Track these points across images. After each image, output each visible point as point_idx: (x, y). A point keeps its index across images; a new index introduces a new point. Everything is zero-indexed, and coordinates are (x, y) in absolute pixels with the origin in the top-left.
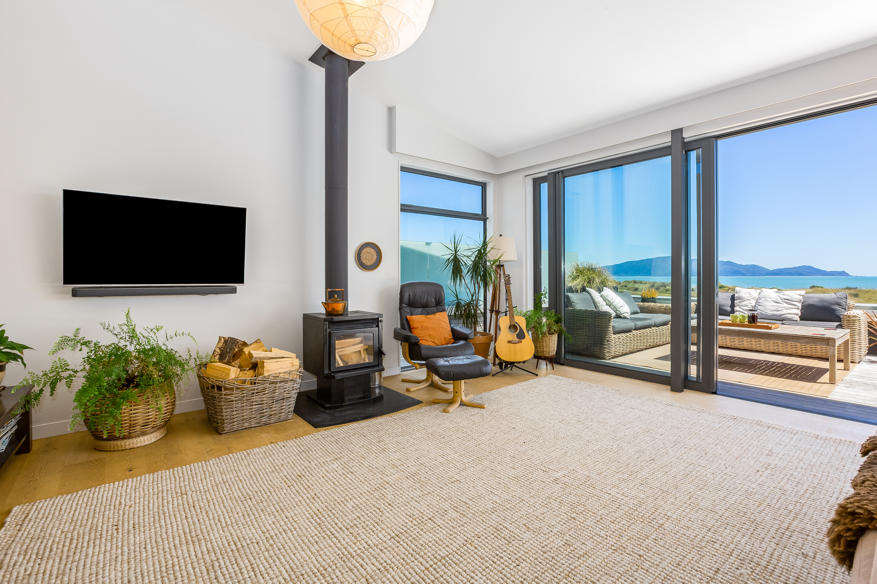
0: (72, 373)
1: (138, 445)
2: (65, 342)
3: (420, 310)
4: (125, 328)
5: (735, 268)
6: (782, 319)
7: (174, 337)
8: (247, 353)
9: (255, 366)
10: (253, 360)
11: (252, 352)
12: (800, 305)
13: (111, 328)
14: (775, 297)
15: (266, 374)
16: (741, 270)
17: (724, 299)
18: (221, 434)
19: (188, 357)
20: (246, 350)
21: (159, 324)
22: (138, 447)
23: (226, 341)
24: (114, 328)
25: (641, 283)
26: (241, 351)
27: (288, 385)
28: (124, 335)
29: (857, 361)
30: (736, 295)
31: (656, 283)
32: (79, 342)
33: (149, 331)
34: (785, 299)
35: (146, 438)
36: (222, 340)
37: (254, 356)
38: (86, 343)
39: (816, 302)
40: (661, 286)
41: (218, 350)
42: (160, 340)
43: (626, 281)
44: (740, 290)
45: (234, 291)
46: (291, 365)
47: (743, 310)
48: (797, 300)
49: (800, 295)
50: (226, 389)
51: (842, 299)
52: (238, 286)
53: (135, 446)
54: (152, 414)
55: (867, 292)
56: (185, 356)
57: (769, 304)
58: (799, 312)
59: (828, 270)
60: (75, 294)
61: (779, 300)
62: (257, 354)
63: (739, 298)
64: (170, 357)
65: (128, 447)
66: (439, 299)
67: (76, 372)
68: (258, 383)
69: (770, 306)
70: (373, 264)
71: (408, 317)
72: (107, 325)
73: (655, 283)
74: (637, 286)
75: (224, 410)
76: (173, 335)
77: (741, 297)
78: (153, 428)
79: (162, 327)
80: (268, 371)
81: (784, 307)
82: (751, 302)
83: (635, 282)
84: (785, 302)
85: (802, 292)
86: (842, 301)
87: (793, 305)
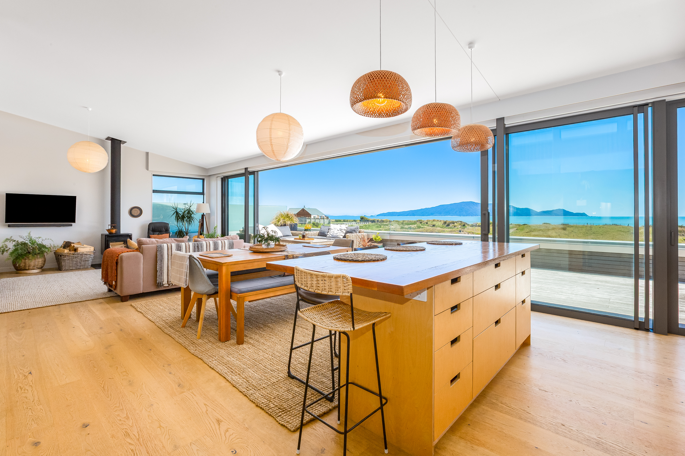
0: (9, 249)
1: (32, 272)
2: (7, 240)
3: (158, 233)
4: (28, 237)
7: (45, 240)
8: (73, 246)
9: (76, 250)
10: (75, 248)
11: (75, 245)
12: (344, 232)
13: (23, 237)
14: (338, 228)
15: (79, 252)
18: (61, 271)
19: (50, 246)
20: (72, 245)
21: (40, 236)
22: (32, 273)
23: (66, 242)
24: (24, 237)
25: (438, 221)
26: (70, 245)
27: (88, 256)
28: (27, 239)
32: (12, 240)
33: (36, 238)
35: (34, 270)
36: (65, 242)
37: (75, 246)
38: (14, 241)
40: (451, 223)
41: (63, 245)
42: (40, 241)
44: (331, 225)
45: (71, 225)
46: (90, 250)
48: (344, 229)
50: (63, 256)
52: (73, 224)
53: (30, 272)
54: (37, 263)
56: (49, 246)
60: (9, 226)
62: (76, 246)
64: (44, 246)
65: (28, 273)
66: (166, 228)
67: (10, 248)
68: (75, 255)
70: (138, 215)
71: (150, 235)
72: (21, 236)
73: (447, 221)
75: (63, 263)
76: (45, 239)
78: (37, 268)
79: (41, 237)
80: (79, 251)
81: (339, 232)
83: (434, 220)
84: (340, 230)
85: (347, 226)
86: (356, 230)
87: (342, 231)
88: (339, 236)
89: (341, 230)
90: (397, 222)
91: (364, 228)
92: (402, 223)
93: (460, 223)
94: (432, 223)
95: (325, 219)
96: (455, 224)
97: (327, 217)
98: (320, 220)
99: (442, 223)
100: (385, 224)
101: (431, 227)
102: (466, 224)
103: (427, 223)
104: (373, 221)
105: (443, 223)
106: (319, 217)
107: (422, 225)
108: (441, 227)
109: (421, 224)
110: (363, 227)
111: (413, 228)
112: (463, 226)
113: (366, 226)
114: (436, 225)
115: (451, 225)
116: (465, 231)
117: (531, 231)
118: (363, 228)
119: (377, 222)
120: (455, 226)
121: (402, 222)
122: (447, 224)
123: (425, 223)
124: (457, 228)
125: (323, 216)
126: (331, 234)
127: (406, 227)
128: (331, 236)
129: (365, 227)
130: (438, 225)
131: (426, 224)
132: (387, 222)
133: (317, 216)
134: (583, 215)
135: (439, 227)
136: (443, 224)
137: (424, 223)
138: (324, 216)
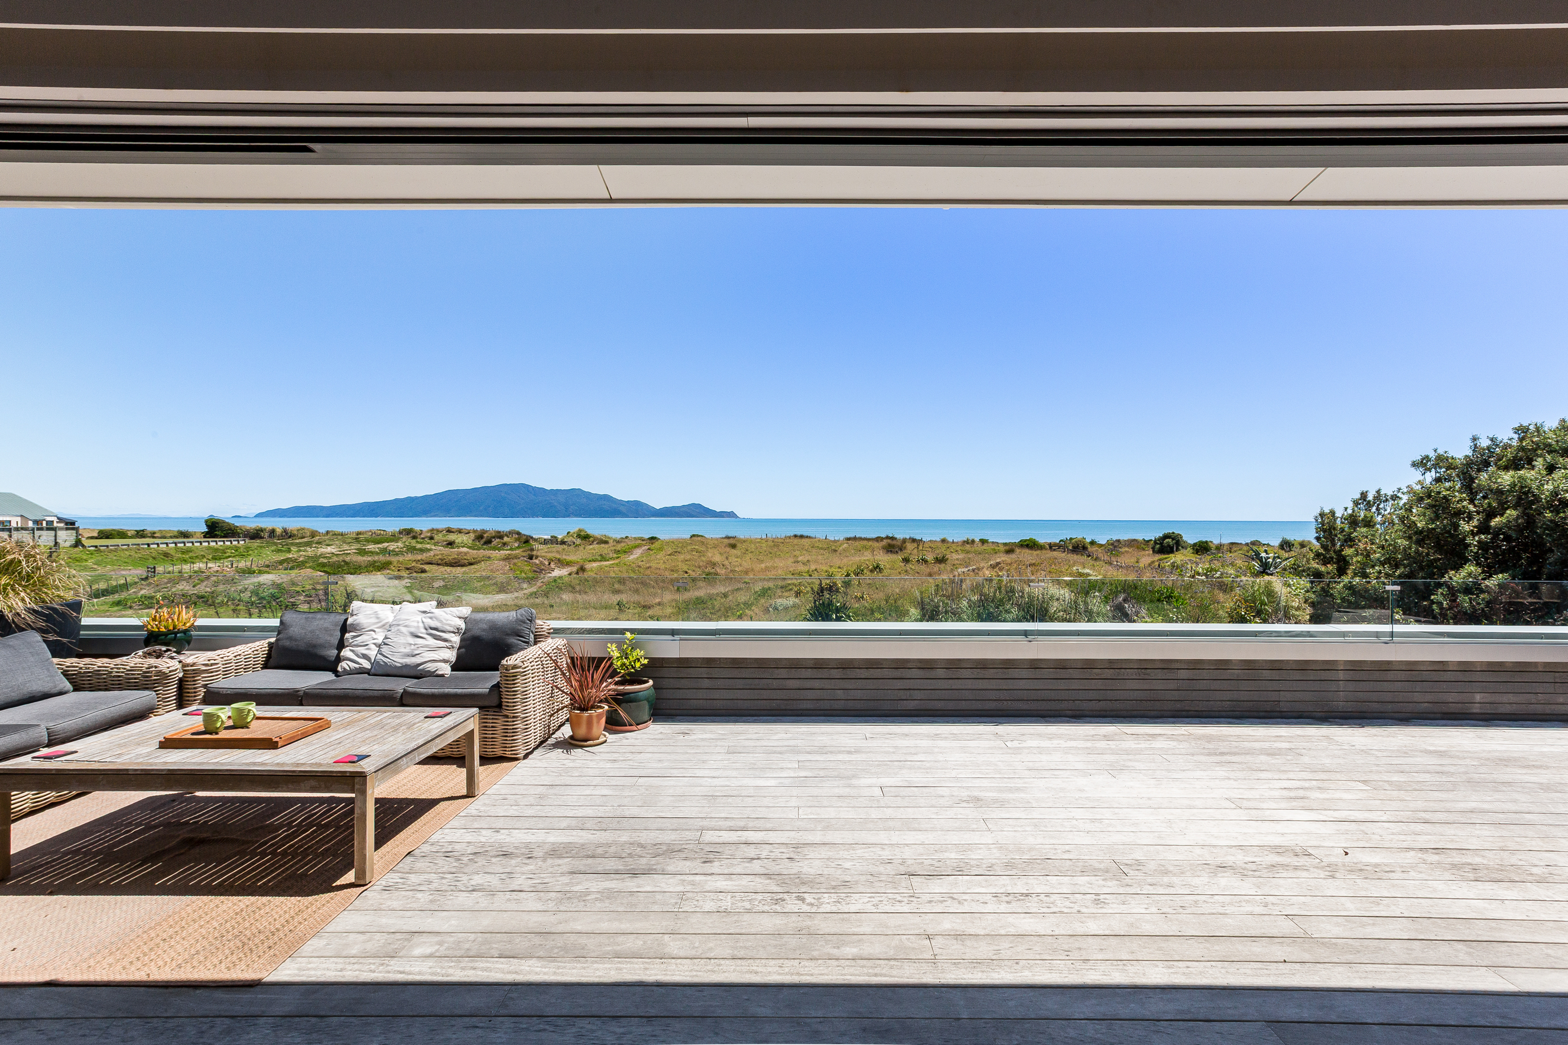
5: (614, 506)
6: (418, 674)
12: (456, 639)
14: (415, 624)
16: (622, 508)
17: (326, 630)
25: (460, 532)
29: (521, 756)
30: (350, 621)
31: (487, 531)
34: (432, 628)
39: (484, 630)
40: (494, 537)
43: (433, 530)
44: (359, 608)
47: (357, 656)
48: (452, 629)
49: (460, 618)
51: (524, 623)
55: (744, 541)
57: (402, 640)
58: (452, 655)
59: (718, 509)
61: (422, 632)
63: (355, 628)
69: (404, 644)
73: (484, 532)
74: (452, 537)
77: (358, 625)
81: (426, 646)
82: (375, 637)
83: (449, 531)
84: (430, 635)
85: (466, 611)
86: (523, 628)
87: (446, 640)
88: (431, 667)
89: (435, 632)
90: (340, 537)
91: (229, 557)
92: (356, 539)
93: (517, 536)
94: (445, 539)
95: (61, 529)
96: (506, 539)
97: (67, 524)
98: (37, 533)
99: (472, 536)
100: (297, 541)
101: (443, 546)
102: (532, 538)
103: (431, 538)
104: (255, 535)
105: (473, 538)
106: (30, 524)
107: (417, 542)
108: (469, 548)
109: (414, 541)
110: (225, 553)
111: (393, 551)
112: (525, 543)
113: (236, 549)
114: (457, 541)
115: (495, 542)
116: (542, 557)
117: (676, 552)
118: (227, 555)
119: (270, 537)
120: (504, 544)
121: (354, 536)
122: (484, 540)
123: (426, 537)
124: (509, 547)
125: (49, 519)
126: (365, 657)
127: (373, 550)
128: (366, 665)
129: (232, 553)
130: (462, 543)
131: (429, 541)
132: (303, 537)
133: (19, 519)
134: (731, 515)
135: (463, 547)
136: (473, 540)
137: (423, 538)
138: (55, 519)
